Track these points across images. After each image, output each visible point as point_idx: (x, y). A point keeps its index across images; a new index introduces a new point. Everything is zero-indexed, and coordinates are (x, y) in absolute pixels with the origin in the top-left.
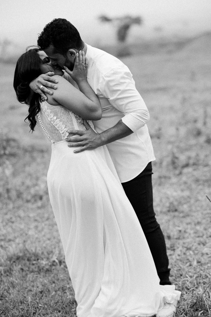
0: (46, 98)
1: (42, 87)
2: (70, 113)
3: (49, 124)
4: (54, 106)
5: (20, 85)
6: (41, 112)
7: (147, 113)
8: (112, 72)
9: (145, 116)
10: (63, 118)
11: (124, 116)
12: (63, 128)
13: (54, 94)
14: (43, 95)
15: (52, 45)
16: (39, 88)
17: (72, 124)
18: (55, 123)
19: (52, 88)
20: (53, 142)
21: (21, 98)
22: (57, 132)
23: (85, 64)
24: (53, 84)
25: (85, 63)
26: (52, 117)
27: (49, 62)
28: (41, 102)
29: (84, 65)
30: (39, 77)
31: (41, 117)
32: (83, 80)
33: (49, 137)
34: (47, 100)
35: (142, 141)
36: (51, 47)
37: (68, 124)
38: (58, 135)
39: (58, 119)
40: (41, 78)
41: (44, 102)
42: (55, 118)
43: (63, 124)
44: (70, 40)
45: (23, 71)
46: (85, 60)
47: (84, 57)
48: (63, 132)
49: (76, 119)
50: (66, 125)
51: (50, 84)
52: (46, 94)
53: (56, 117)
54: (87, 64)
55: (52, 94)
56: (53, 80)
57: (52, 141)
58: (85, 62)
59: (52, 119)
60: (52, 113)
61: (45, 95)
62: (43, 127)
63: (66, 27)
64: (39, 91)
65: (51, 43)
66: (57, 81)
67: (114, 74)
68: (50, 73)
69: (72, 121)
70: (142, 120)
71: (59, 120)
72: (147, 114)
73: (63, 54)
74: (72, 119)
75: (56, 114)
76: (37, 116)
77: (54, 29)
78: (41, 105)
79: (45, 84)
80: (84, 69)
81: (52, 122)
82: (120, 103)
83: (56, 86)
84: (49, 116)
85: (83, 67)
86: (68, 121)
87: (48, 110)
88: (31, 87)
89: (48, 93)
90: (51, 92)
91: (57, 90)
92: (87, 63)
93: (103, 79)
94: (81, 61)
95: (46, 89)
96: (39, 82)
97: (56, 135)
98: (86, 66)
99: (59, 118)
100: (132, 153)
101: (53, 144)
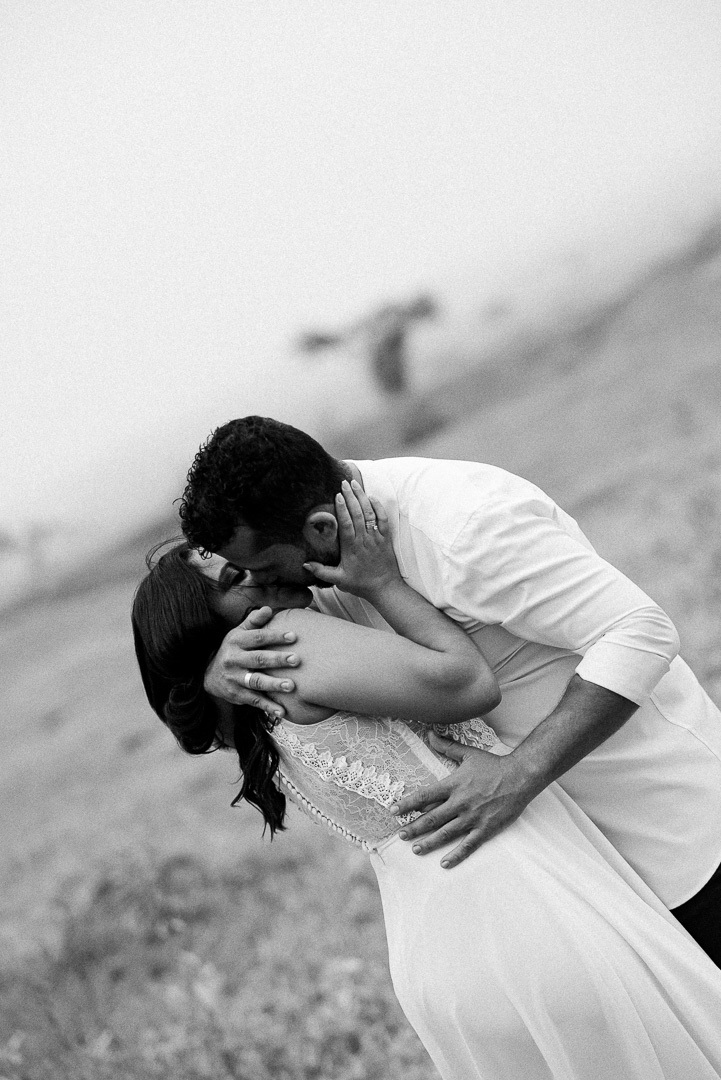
0: (279, 712)
1: (248, 677)
2: (389, 723)
3: (333, 793)
4: (319, 725)
5: (170, 701)
6: (285, 762)
7: (660, 617)
8: (474, 525)
9: (660, 629)
10: (369, 750)
11: (580, 658)
12: (387, 786)
13: (301, 687)
14: (264, 704)
15: (243, 528)
16: (241, 686)
17: (413, 759)
18: (349, 782)
19: (284, 667)
20: (371, 849)
21: (194, 741)
22: (371, 809)
23: (377, 524)
24: (282, 654)
25: (377, 519)
26: (330, 764)
27: (241, 577)
28: (272, 730)
29: (376, 528)
30: (222, 647)
31: (293, 777)
32: (386, 583)
33: (349, 837)
34: (287, 715)
35: (687, 727)
36: (244, 534)
37: (398, 765)
38: (378, 817)
39: (354, 764)
40: (232, 648)
41: (280, 726)
42: (342, 762)
43: (379, 771)
44: (302, 484)
45: (164, 648)
46: (370, 507)
47: (364, 500)
48: (391, 800)
49: (419, 735)
50: (391, 773)
51: (270, 655)
52: (273, 695)
53: (344, 759)
54: (386, 521)
55: (295, 690)
56: (279, 638)
57: (367, 847)
58: (373, 516)
59: (334, 771)
60: (325, 751)
61: (272, 700)
62: (314, 812)
63: (271, 445)
64: (247, 697)
65: (241, 521)
66: (290, 635)
67: (480, 530)
68: (254, 616)
69: (405, 747)
70: (654, 651)
71: (360, 762)
72: (664, 621)
73: (293, 542)
74: (402, 740)
75: (339, 749)
76: (280, 779)
77: (233, 470)
78: (274, 737)
79: (255, 665)
80: (378, 543)
81: (340, 783)
82: (548, 618)
83: (291, 655)
84: (320, 764)
85: (375, 535)
86: (391, 753)
87: (306, 748)
88: (214, 692)
89: (280, 691)
90: (287, 685)
91: (303, 667)
92: (381, 516)
93: (451, 562)
94: (359, 517)
95: (266, 681)
96: (230, 666)
97: (373, 819)
98: (382, 528)
99: (355, 759)
100: (670, 787)
101: (373, 858)
